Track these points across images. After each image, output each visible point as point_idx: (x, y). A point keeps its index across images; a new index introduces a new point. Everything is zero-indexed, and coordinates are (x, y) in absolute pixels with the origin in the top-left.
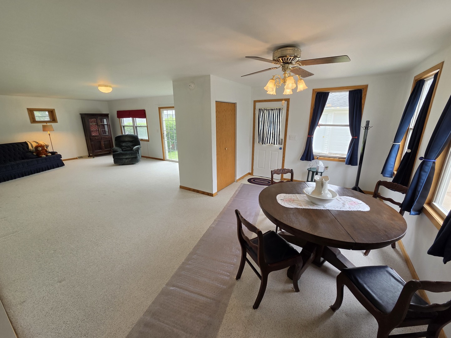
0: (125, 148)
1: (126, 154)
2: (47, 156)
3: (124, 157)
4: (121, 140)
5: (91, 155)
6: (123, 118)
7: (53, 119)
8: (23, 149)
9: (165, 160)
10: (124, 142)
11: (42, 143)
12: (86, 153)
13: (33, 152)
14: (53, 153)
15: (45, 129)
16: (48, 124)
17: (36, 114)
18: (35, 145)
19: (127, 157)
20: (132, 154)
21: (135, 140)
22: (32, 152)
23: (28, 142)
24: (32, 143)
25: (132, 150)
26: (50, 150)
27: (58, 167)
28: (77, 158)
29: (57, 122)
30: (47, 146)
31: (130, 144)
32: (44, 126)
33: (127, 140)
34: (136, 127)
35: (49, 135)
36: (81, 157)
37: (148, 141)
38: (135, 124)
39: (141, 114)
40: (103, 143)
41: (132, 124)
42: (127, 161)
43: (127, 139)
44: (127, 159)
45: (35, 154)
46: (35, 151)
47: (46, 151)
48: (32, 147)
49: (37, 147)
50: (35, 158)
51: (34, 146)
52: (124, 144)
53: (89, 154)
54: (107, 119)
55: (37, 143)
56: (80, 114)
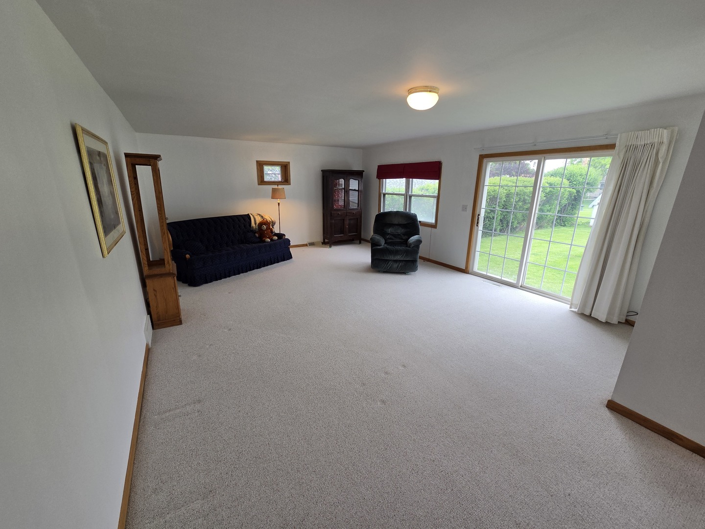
0: (391, 239)
1: (396, 252)
2: (272, 240)
3: (392, 258)
4: (384, 220)
5: (326, 240)
6: (386, 178)
7: (286, 180)
8: (244, 226)
9: (468, 273)
10: (391, 225)
11: (268, 218)
12: (319, 238)
13: (255, 232)
14: (280, 236)
15: (275, 194)
16: (280, 187)
17: (267, 169)
18: (259, 220)
19: (398, 257)
20: (407, 253)
21: (409, 223)
22: (253, 232)
23: (251, 214)
24: (256, 217)
25: (405, 242)
26: (276, 230)
27: (284, 260)
28: (306, 245)
29: (290, 184)
30: (273, 223)
31: (400, 231)
32: (274, 190)
33: (397, 223)
34: (410, 197)
35: (279, 205)
36: (312, 244)
37: (434, 226)
38: (408, 192)
39: (431, 170)
40: (347, 222)
41: (403, 191)
42: (395, 265)
43: (396, 221)
44: (396, 261)
45: (257, 235)
46: (257, 230)
47: (272, 232)
48: (255, 224)
49: (261, 224)
50: (257, 243)
51: (258, 222)
52: (390, 230)
53: (324, 240)
54: (360, 180)
55: (262, 217)
56: (322, 171)
